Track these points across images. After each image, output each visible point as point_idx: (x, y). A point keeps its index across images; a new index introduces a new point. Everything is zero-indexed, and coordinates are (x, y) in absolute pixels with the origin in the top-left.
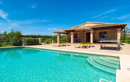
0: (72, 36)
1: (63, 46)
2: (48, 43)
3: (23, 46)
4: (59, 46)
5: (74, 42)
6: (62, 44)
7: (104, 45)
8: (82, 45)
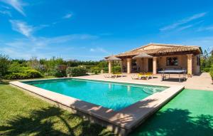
0: (128, 64)
1: (118, 77)
2: (96, 73)
3: (68, 77)
4: (113, 77)
5: (131, 72)
6: (116, 75)
7: (168, 76)
8: (140, 76)
